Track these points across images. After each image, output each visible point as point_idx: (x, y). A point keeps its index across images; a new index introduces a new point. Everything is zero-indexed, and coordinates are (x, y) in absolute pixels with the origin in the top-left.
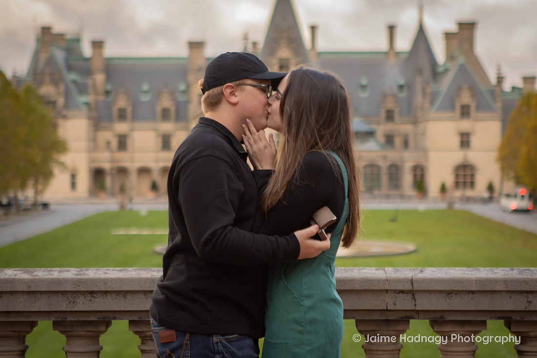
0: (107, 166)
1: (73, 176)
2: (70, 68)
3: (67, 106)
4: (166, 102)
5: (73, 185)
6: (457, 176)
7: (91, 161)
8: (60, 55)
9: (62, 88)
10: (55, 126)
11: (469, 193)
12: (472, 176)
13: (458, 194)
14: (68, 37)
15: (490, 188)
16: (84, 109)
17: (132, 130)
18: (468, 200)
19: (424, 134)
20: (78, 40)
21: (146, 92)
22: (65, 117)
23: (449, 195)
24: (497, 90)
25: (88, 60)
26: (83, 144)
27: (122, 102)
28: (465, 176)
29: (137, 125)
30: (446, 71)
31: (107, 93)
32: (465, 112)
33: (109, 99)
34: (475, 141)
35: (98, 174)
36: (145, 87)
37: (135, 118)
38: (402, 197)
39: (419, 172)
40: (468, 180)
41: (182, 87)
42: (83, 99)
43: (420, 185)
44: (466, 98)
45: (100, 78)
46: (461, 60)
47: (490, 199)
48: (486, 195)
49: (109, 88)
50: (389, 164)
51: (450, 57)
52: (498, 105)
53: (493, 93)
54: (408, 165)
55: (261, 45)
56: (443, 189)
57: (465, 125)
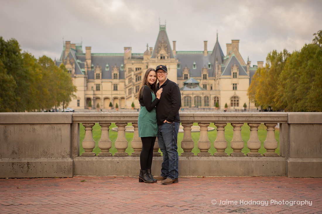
0: (92, 97)
1: (78, 101)
2: (77, 58)
3: (76, 73)
4: (116, 71)
5: (78, 105)
6: (232, 101)
7: (86, 94)
8: (73, 53)
9: (74, 66)
10: (71, 81)
11: (236, 108)
12: (238, 101)
13: (232, 108)
14: (76, 45)
15: (245, 106)
16: (83, 73)
17: (102, 82)
18: (236, 110)
19: (218, 84)
20: (81, 47)
21: (107, 67)
22: (75, 77)
23: (228, 108)
24: (248, 66)
25: (85, 54)
26: (83, 88)
27: (98, 71)
28: (235, 101)
29: (104, 80)
30: (227, 59)
31: (92, 68)
32: (235, 76)
33: (93, 70)
34: (238, 87)
35: (88, 100)
36: (107, 65)
37: (102, 78)
38: (210, 109)
39: (216, 99)
40: (236, 102)
41: (122, 65)
42: (83, 70)
43: (217, 105)
44: (235, 70)
45: (89, 62)
46: (233, 55)
47: (245, 110)
48: (243, 108)
49: (93, 65)
50: (204, 96)
51: (229, 54)
52: (248, 73)
53: (246, 68)
54: (212, 96)
55: (153, 49)
56: (226, 106)
57: (235, 81)
